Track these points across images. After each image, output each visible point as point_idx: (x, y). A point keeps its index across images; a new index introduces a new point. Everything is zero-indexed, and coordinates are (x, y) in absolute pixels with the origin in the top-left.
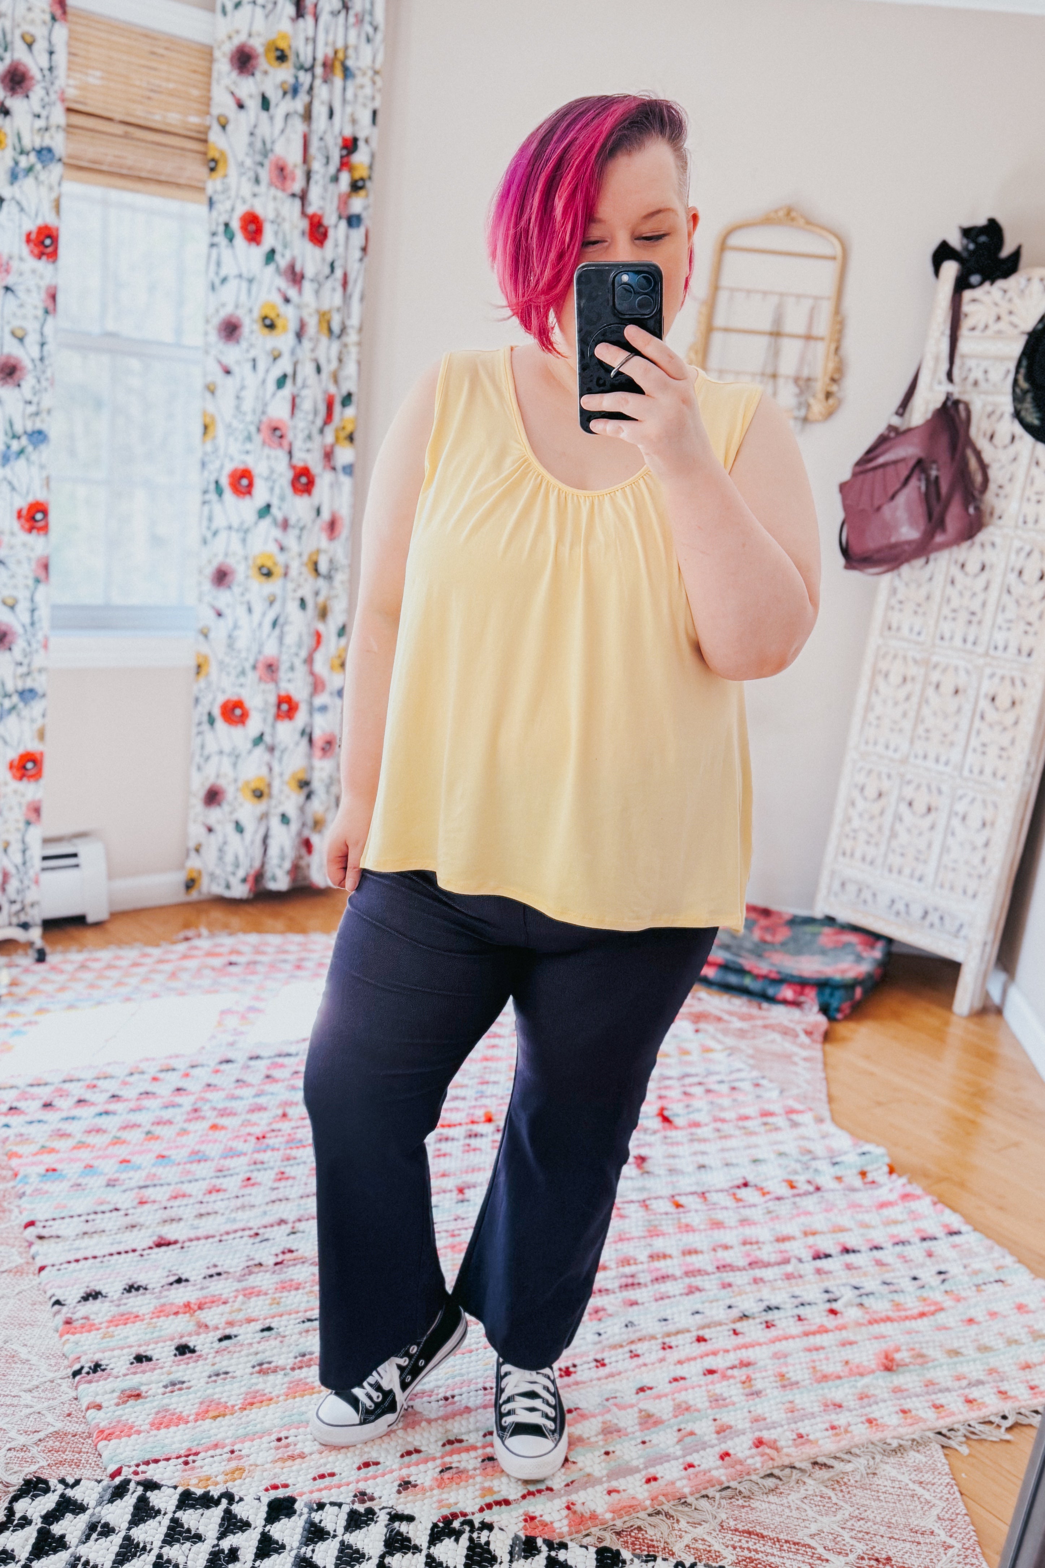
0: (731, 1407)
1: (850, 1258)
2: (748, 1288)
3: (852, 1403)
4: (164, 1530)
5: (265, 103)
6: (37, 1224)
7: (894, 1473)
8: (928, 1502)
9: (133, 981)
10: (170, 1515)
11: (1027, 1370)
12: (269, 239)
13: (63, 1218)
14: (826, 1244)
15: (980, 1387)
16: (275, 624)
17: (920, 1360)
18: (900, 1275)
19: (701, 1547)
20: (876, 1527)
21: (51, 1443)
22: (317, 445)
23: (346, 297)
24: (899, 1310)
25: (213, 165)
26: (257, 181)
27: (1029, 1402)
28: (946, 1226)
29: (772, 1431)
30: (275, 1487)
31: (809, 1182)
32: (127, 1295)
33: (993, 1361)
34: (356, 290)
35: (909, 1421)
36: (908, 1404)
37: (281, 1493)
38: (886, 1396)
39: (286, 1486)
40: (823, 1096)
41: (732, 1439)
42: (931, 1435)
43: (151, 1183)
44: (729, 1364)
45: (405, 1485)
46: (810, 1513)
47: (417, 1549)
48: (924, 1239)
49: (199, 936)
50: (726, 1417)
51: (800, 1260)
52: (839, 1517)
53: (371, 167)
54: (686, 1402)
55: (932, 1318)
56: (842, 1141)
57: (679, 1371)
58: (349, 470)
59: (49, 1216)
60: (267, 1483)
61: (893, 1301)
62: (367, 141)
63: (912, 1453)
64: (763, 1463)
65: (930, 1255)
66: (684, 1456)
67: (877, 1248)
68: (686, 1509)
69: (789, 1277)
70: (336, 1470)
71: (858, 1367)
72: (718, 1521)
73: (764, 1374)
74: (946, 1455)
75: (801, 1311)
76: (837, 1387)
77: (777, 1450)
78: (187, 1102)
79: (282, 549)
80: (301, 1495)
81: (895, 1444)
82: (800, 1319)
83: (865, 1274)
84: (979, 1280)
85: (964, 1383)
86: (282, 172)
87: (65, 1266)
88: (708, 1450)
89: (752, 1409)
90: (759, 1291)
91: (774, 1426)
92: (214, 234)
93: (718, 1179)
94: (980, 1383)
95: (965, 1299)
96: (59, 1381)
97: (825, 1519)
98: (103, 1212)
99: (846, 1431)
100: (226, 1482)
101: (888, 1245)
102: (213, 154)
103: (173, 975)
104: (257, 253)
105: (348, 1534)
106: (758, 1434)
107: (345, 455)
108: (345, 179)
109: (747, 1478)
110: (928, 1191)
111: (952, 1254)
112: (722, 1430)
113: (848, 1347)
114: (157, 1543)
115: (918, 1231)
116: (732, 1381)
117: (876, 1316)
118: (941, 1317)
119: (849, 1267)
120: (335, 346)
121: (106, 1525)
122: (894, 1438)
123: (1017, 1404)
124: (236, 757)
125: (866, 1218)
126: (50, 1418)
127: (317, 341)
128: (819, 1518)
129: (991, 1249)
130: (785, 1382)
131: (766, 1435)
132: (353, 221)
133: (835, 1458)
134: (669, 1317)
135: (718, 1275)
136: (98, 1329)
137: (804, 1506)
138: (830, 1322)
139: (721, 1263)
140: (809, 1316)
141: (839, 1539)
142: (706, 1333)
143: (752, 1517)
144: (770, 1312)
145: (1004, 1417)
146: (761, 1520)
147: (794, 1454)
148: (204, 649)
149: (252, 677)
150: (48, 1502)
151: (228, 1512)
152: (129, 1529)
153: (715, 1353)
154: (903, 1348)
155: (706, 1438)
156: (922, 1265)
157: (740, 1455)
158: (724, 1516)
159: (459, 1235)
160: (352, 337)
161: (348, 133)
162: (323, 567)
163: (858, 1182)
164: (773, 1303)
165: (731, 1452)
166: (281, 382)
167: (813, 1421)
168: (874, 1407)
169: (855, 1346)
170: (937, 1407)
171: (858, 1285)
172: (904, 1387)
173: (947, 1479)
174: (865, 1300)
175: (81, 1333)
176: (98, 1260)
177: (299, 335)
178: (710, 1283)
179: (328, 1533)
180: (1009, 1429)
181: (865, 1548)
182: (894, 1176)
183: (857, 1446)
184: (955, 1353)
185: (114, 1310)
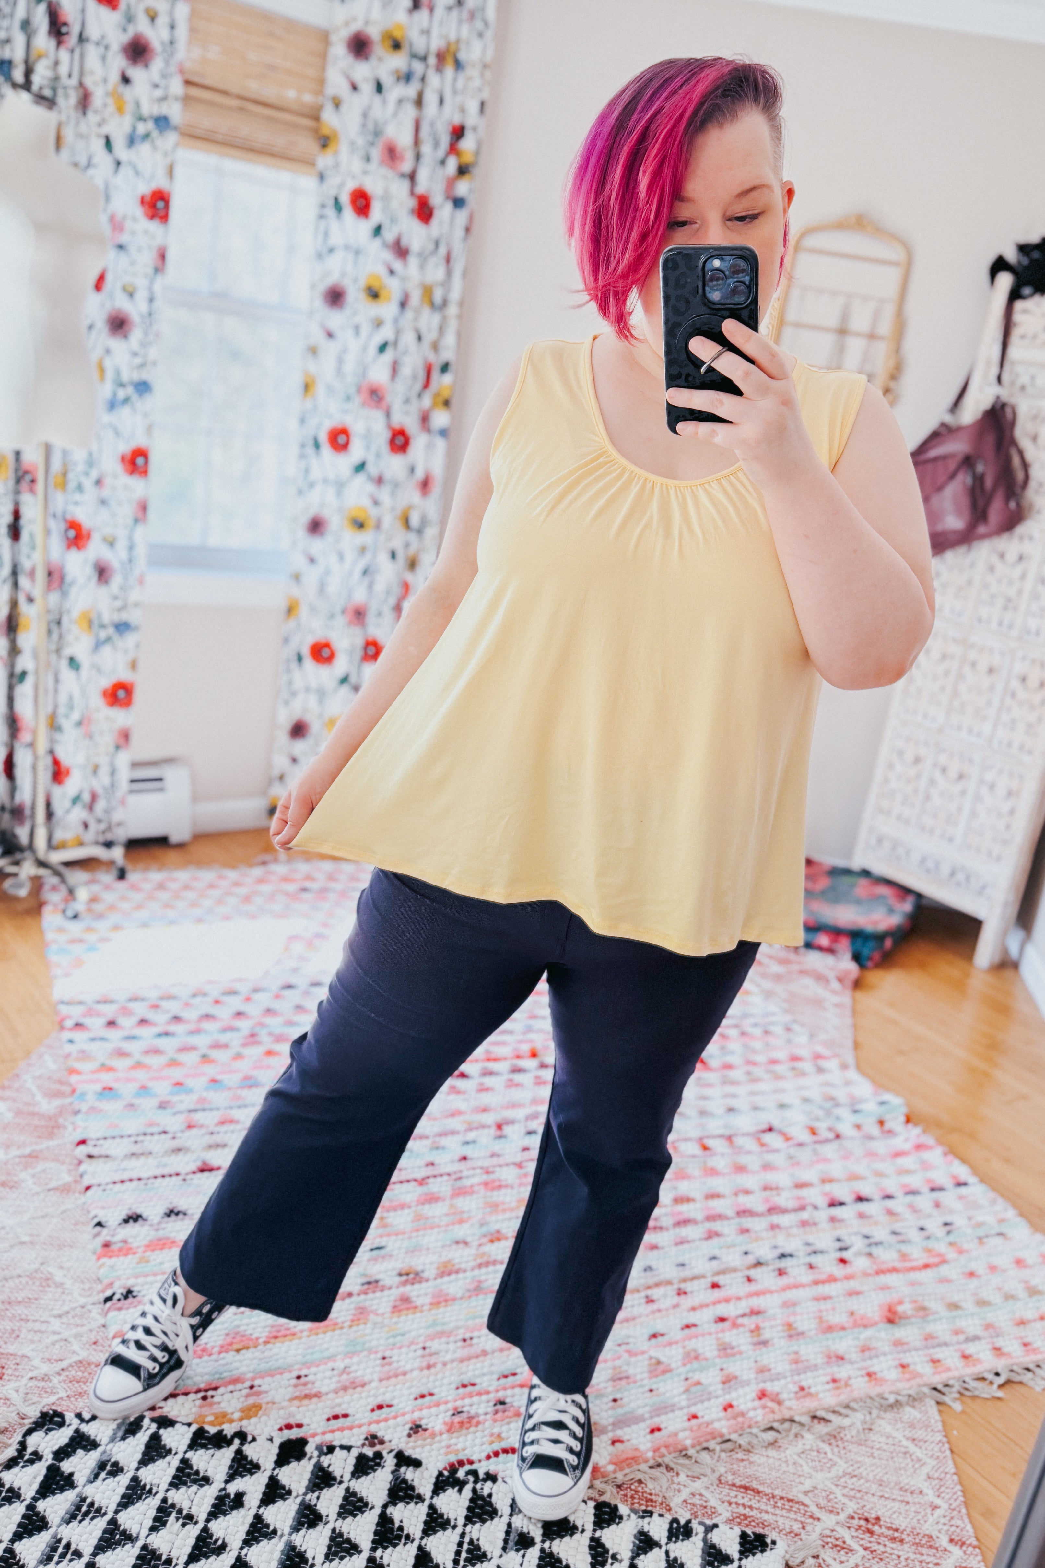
0: (738, 1357)
1: (863, 1207)
2: (764, 1234)
3: (854, 1355)
4: (172, 1471)
5: (379, 88)
6: (88, 1142)
7: (889, 1429)
8: (919, 1460)
9: (207, 903)
10: (180, 1456)
11: (1022, 1327)
12: (377, 213)
13: (114, 1138)
14: (842, 1192)
15: (977, 1343)
16: (365, 572)
17: (921, 1313)
18: (908, 1225)
19: (698, 1502)
20: (867, 1485)
21: (73, 1372)
22: (415, 409)
23: (449, 273)
24: (905, 1261)
25: (325, 142)
26: (368, 159)
27: (1022, 1360)
28: (954, 1177)
29: (776, 1383)
30: (289, 1427)
31: (830, 1129)
32: (166, 1219)
33: (990, 1316)
34: (458, 268)
35: (907, 1376)
36: (907, 1359)
37: (294, 1434)
38: (887, 1349)
39: (300, 1426)
40: (849, 1043)
41: (736, 1389)
42: (926, 1390)
43: (202, 1106)
44: (740, 1312)
45: (416, 1428)
46: (806, 1469)
47: (420, 1498)
48: (933, 1189)
49: (276, 860)
50: (734, 1367)
51: (815, 1207)
52: (833, 1473)
53: (477, 153)
54: (695, 1350)
55: (935, 1270)
56: (863, 1088)
57: (692, 1318)
58: (444, 433)
59: (100, 1134)
60: (282, 1422)
61: (899, 1251)
62: (475, 129)
63: (908, 1409)
64: (764, 1415)
65: (937, 1205)
66: (689, 1406)
67: (889, 1197)
68: (686, 1462)
69: (804, 1224)
70: (349, 1412)
71: (862, 1318)
72: (717, 1475)
73: (773, 1323)
74: (940, 1412)
75: (814, 1259)
76: (841, 1338)
77: (780, 1403)
78: (245, 1026)
79: (376, 503)
80: (314, 1435)
81: (892, 1399)
82: (811, 1267)
83: (876, 1223)
84: (981, 1232)
85: (962, 1337)
86: (392, 154)
87: (111, 1186)
88: (713, 1401)
89: (759, 1359)
90: (775, 1237)
91: (778, 1377)
92: (323, 206)
93: (745, 1123)
94: (976, 1338)
95: (968, 1251)
96: (90, 1307)
97: (820, 1476)
98: (152, 1134)
99: (847, 1385)
100: (241, 1419)
101: (899, 1194)
102: (325, 131)
103: (247, 899)
104: (365, 226)
105: (354, 1480)
106: (762, 1386)
107: (440, 419)
108: (452, 164)
109: (749, 1430)
110: (940, 1142)
111: (958, 1205)
112: (728, 1380)
113: (854, 1297)
114: (164, 1486)
115: (929, 1181)
116: (741, 1329)
117: (884, 1267)
118: (944, 1270)
119: (861, 1216)
120: (436, 319)
121: (116, 1464)
122: (891, 1392)
123: (1010, 1361)
124: (322, 694)
125: (881, 1166)
126: (76, 1346)
127: (418, 312)
128: (814, 1474)
129: (993, 1202)
130: (792, 1332)
131: (769, 1387)
132: (458, 203)
133: (834, 1412)
134: (687, 1262)
135: (737, 1220)
136: (135, 1253)
137: (801, 1461)
138: (839, 1271)
139: (742, 1208)
140: (820, 1265)
141: (832, 1497)
142: (720, 1280)
143: (750, 1471)
144: (784, 1260)
145: (997, 1374)
146: (758, 1474)
147: (795, 1407)
148: (295, 592)
149: (341, 621)
150: (61, 1437)
151: (239, 1452)
152: (138, 1469)
153: (727, 1300)
154: (907, 1299)
155: (712, 1389)
156: (929, 1216)
157: (743, 1407)
158: (722, 1470)
159: (493, 1172)
160: (452, 310)
161: (457, 120)
162: (415, 521)
163: (875, 1131)
164: (787, 1250)
165: (734, 1403)
166: (383, 348)
167: (815, 1373)
168: (875, 1361)
169: (861, 1297)
170: (935, 1362)
171: (868, 1234)
172: (905, 1340)
173: (939, 1437)
174: (875, 1250)
175: (118, 1256)
176: (143, 1182)
177: (403, 304)
178: (727, 1228)
179: (335, 1479)
180: (1001, 1386)
181: (855, 1507)
182: (910, 1126)
183: (855, 1400)
184: (954, 1306)
185: (153, 1234)
